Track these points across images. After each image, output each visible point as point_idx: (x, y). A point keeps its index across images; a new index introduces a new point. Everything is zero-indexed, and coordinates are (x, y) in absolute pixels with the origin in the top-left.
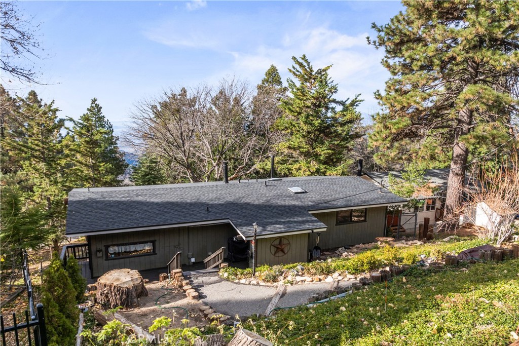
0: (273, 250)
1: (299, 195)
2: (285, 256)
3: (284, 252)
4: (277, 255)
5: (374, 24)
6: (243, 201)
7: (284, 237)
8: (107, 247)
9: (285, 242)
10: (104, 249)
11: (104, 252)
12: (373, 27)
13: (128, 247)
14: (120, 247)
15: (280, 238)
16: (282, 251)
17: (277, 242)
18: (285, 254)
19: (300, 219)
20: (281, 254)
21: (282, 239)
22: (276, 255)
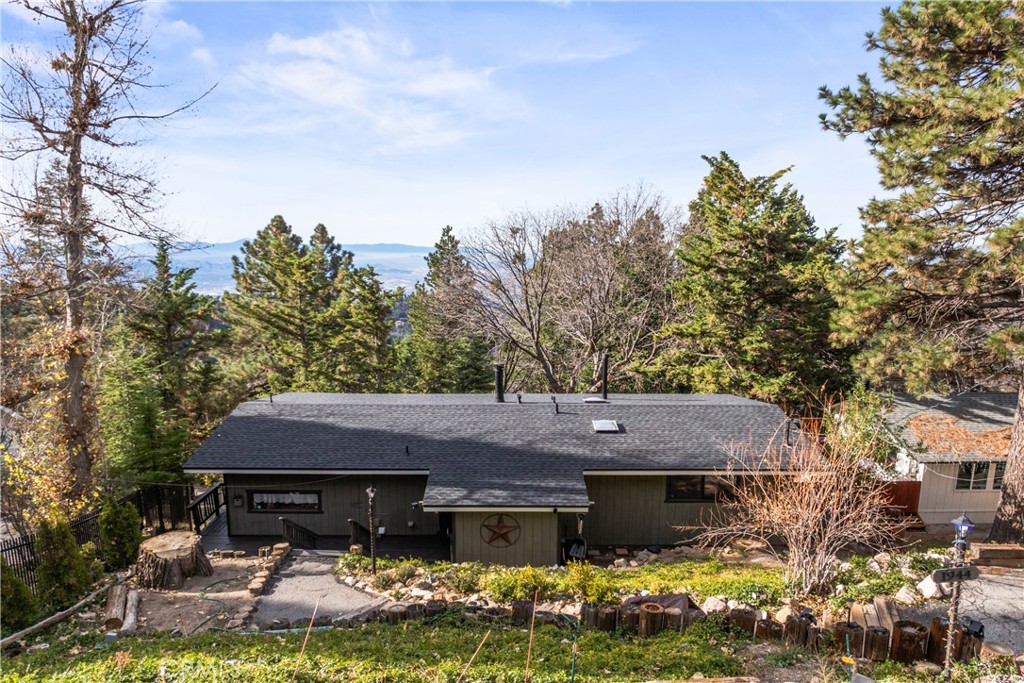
0: (487, 534)
1: (603, 435)
2: (511, 548)
3: (507, 541)
4: (495, 543)
5: (823, 89)
6: (488, 439)
7: (507, 514)
8: (251, 493)
9: (508, 522)
10: (245, 495)
11: (246, 500)
12: (822, 96)
13: (281, 496)
14: (270, 495)
15: (501, 515)
16: (504, 537)
17: (493, 522)
18: (511, 544)
19: (552, 484)
20: (501, 543)
21: (504, 516)
22: (492, 543)
